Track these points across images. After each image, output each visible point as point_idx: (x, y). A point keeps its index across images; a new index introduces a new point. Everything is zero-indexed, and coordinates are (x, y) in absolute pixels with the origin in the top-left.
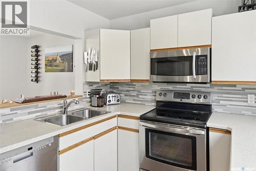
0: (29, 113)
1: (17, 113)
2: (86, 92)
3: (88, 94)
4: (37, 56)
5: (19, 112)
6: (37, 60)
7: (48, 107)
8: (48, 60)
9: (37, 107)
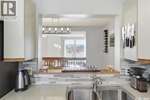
0: (67, 80)
1: (58, 79)
2: (125, 69)
3: (127, 71)
4: (107, 36)
5: (59, 78)
6: (107, 39)
7: (82, 78)
8: (111, 39)
9: (72, 76)
